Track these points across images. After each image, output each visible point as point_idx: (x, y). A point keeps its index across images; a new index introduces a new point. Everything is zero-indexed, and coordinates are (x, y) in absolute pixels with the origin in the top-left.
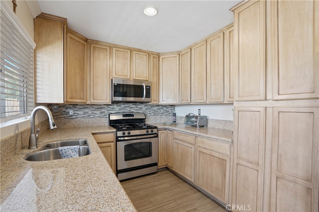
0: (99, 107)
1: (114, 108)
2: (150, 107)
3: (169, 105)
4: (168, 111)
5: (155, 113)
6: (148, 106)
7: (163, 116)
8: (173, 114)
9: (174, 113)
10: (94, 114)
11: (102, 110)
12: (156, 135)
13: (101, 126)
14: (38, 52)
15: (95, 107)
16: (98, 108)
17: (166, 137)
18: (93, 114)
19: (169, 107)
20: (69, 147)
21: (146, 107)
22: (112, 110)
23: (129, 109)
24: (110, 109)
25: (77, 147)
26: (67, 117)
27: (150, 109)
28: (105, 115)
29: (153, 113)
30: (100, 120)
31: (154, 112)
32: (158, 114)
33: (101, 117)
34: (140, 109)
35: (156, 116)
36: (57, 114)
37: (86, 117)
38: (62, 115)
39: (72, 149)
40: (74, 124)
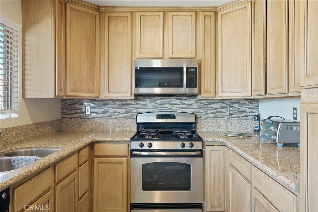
0: (124, 103)
1: (145, 105)
2: (207, 103)
3: (245, 100)
4: (244, 111)
5: (217, 114)
6: (203, 101)
7: (232, 120)
8: (254, 117)
9: (255, 115)
10: (117, 114)
11: (129, 108)
12: (199, 153)
13: (126, 131)
14: (26, 34)
15: (118, 103)
16: (122, 105)
17: (222, 157)
18: (115, 114)
19: (246, 103)
20: (23, 157)
21: (199, 104)
22: (142, 107)
23: (169, 107)
24: (140, 106)
25: (34, 158)
26: (82, 116)
27: (206, 106)
28: (132, 115)
29: (212, 113)
30: (125, 122)
31: (215, 111)
32: (222, 116)
33: (127, 117)
34: (189, 107)
35: (219, 120)
36: (71, 112)
37: (106, 117)
38: (77, 114)
39: (26, 161)
40: (91, 126)
